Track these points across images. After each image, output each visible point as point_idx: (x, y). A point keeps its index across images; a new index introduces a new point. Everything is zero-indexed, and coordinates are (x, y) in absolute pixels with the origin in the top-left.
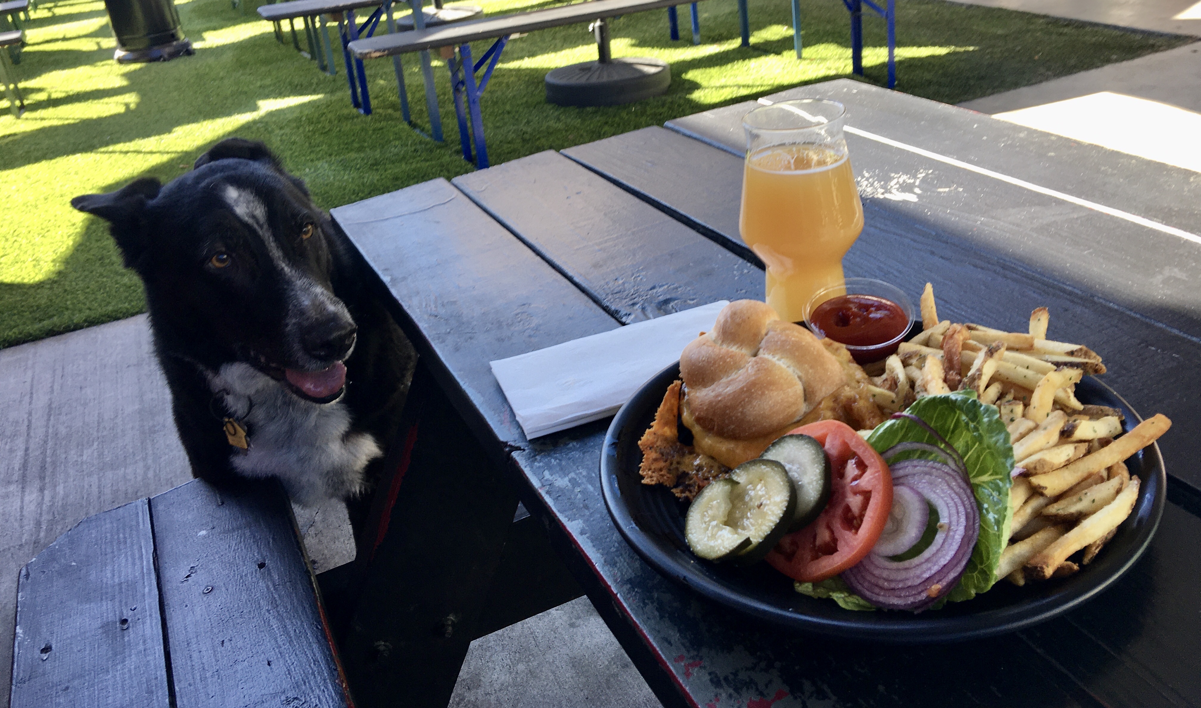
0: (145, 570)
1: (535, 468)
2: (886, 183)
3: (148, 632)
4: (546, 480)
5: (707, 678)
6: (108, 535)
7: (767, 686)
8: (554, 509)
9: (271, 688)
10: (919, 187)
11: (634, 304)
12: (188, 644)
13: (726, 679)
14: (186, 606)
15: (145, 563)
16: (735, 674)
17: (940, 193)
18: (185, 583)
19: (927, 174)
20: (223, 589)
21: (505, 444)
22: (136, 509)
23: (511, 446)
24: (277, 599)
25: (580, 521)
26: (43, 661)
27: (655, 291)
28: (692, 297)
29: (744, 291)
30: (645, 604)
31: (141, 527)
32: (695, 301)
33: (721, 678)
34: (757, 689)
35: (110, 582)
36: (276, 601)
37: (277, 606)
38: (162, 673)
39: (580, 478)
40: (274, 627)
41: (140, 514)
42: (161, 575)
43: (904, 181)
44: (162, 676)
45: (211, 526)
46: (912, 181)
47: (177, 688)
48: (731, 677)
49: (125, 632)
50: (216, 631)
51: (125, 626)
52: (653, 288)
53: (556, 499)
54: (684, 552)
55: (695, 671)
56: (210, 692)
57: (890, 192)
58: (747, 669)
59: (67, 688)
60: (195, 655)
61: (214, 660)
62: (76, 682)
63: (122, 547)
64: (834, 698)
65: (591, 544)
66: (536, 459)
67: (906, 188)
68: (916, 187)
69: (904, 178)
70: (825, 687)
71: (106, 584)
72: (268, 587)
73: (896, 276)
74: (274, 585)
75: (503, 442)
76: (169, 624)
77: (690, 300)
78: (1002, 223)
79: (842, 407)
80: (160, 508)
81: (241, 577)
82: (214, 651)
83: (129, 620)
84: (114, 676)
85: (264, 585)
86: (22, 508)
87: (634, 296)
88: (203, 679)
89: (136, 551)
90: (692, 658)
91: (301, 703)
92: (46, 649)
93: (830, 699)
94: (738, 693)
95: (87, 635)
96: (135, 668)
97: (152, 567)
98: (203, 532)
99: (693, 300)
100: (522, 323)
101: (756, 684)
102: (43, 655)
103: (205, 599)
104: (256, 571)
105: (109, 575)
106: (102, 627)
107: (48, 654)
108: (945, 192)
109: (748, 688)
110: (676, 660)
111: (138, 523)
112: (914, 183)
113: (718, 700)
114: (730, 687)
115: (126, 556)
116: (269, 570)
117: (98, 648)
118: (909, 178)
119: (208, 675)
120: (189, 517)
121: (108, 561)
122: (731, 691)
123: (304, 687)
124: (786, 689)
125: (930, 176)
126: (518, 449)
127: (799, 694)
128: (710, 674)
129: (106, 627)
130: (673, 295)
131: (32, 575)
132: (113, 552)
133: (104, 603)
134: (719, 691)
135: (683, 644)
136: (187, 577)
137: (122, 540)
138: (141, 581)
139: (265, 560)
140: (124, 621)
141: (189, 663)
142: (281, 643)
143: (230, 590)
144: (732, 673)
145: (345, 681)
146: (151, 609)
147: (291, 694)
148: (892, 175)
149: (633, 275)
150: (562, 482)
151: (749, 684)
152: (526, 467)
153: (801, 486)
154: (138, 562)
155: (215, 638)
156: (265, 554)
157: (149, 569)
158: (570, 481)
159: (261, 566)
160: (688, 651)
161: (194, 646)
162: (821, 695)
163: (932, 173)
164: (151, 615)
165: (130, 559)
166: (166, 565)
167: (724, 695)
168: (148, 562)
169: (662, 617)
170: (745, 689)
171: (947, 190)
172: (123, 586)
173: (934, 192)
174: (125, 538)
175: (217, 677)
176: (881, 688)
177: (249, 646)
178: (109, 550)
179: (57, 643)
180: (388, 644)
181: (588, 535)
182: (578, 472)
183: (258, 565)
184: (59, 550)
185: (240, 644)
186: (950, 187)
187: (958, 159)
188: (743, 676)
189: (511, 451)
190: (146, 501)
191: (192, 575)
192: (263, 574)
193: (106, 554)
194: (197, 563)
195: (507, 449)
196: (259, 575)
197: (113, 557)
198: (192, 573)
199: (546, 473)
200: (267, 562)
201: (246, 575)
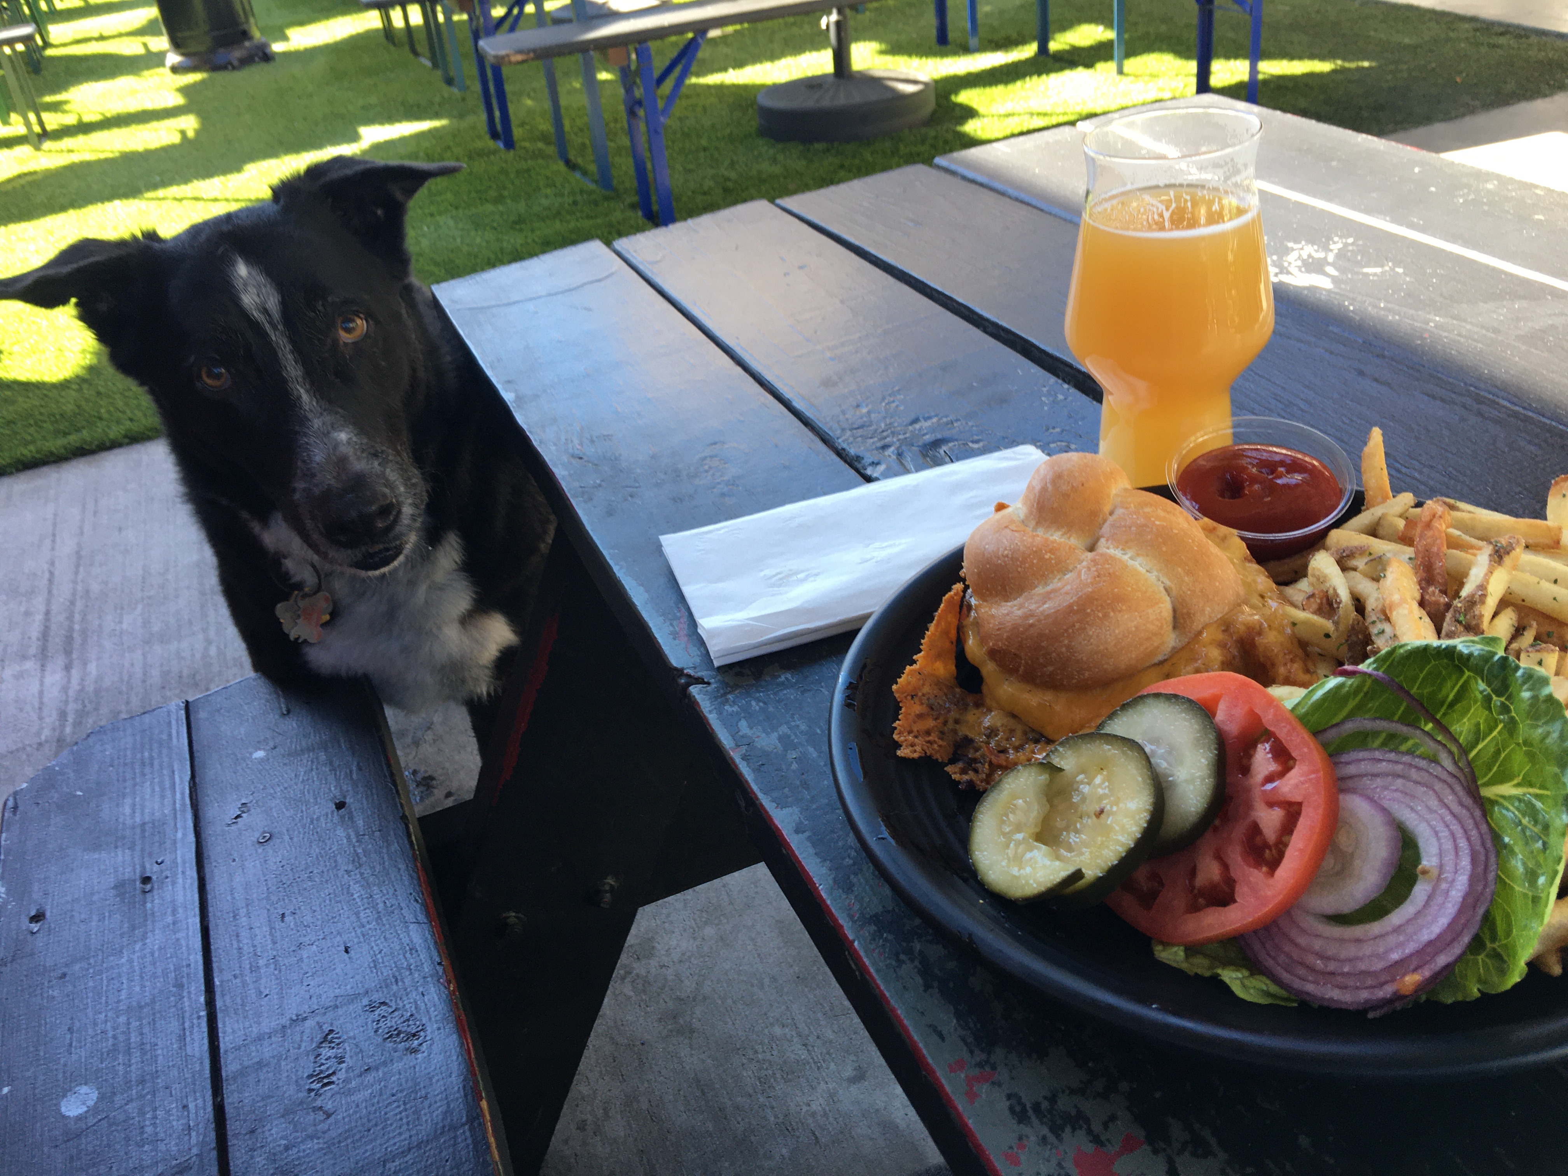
0: (178, 806)
1: (725, 713)
2: (1280, 258)
3: (180, 898)
4: (742, 737)
5: (1004, 1105)
6: (129, 753)
7: (1106, 1126)
8: (755, 787)
9: (348, 987)
10: (1333, 265)
11: (885, 447)
12: (234, 917)
13: (1036, 1107)
14: (234, 860)
15: (178, 796)
16: (1052, 1099)
17: (1367, 275)
18: (234, 827)
19: (1346, 245)
20: (287, 838)
21: (680, 672)
22: (169, 716)
23: (689, 676)
24: (361, 856)
25: (796, 810)
26: (33, 933)
27: (917, 426)
28: (976, 438)
29: (1058, 430)
30: (900, 962)
31: (175, 741)
32: (981, 444)
33: (1028, 1106)
34: (1089, 1132)
35: (129, 822)
36: (359, 858)
37: (361, 865)
38: (198, 958)
39: (795, 735)
40: (355, 896)
41: (174, 722)
42: (201, 813)
43: (1310, 256)
44: (196, 962)
45: (271, 744)
46: (1321, 255)
47: (217, 982)
48: (1045, 1105)
49: (148, 895)
50: (274, 898)
51: (148, 887)
52: (916, 421)
53: (757, 770)
54: (965, 881)
55: (984, 1089)
56: (262, 989)
57: (1288, 273)
58: (1072, 1092)
59: (64, 975)
60: (244, 934)
61: (269, 942)
62: (77, 967)
63: (147, 770)
64: (1222, 1156)
65: (811, 851)
66: (727, 700)
67: (1313, 266)
68: (1329, 264)
69: (1309, 250)
70: (1207, 1133)
71: (124, 824)
72: (348, 838)
73: (1302, 410)
74: (357, 835)
75: (676, 669)
76: (209, 887)
77: (973, 442)
78: (1468, 327)
79: (1237, 641)
80: (201, 715)
81: (312, 822)
82: (271, 929)
83: (154, 878)
84: (130, 961)
85: (343, 834)
86: (41, 693)
87: (885, 434)
88: (255, 969)
89: (167, 778)
90: (980, 1065)
91: (390, 1010)
92: (38, 917)
93: (1215, 1156)
94: (1058, 1137)
95: (95, 898)
96: (160, 949)
97: (188, 801)
98: (260, 754)
99: (977, 442)
100: (711, 472)
101: (1087, 1121)
102: (33, 925)
103: (260, 851)
104: (333, 812)
105: (128, 810)
106: (115, 887)
107: (39, 924)
108: (1375, 274)
109: (1074, 1130)
110: (952, 1069)
111: (170, 735)
112: (1325, 258)
113: (1022, 1147)
114: (1042, 1123)
115: (152, 783)
116: (350, 813)
117: (110, 916)
118: (1317, 251)
119: (261, 962)
120: (242, 730)
121: (128, 790)
122: (1045, 1131)
123: (395, 987)
124: (1141, 1134)
125: (1350, 248)
126: (699, 681)
127: (1162, 1145)
128: (1009, 1097)
129: (120, 887)
130: (947, 434)
131: (21, 808)
132: (134, 779)
133: (120, 853)
134: (1026, 1130)
135: (963, 1039)
136: (236, 818)
137: (147, 761)
138: (172, 823)
139: (345, 797)
140: (146, 880)
141: (235, 946)
142: (364, 921)
143: (295, 839)
144: (1045, 1098)
145: (453, 981)
146: (184, 862)
147: (377, 997)
148: (1290, 245)
149: (883, 399)
150: (767, 741)
151: (1077, 1120)
152: (710, 712)
153: (1172, 785)
154: (168, 793)
155: (272, 909)
156: (345, 788)
157: (183, 805)
158: (780, 739)
159: (340, 806)
160: (972, 1052)
161: (244, 921)
162: (1201, 1150)
163: (1352, 244)
164: (183, 873)
165: (157, 789)
166: (208, 800)
167: (1033, 1138)
168: (183, 794)
169: (927, 987)
170: (1068, 1130)
171: (1378, 270)
172: (148, 827)
173: (1358, 273)
174: (151, 758)
175: (272, 966)
176: (1304, 1141)
177: (319, 923)
178: (128, 776)
179: (52, 908)
180: (521, 915)
181: (807, 834)
182: (793, 724)
183: (336, 804)
184: (61, 773)
185: (308, 919)
186: (1382, 266)
187: (1394, 221)
188: (1065, 1103)
189: (689, 685)
190: (183, 705)
191: (244, 815)
192: (342, 817)
193: (125, 781)
194: (251, 798)
195: (683, 681)
196: (336, 818)
197: (135, 785)
198: (243, 812)
199: (743, 724)
200: (347, 801)
201: (318, 819)
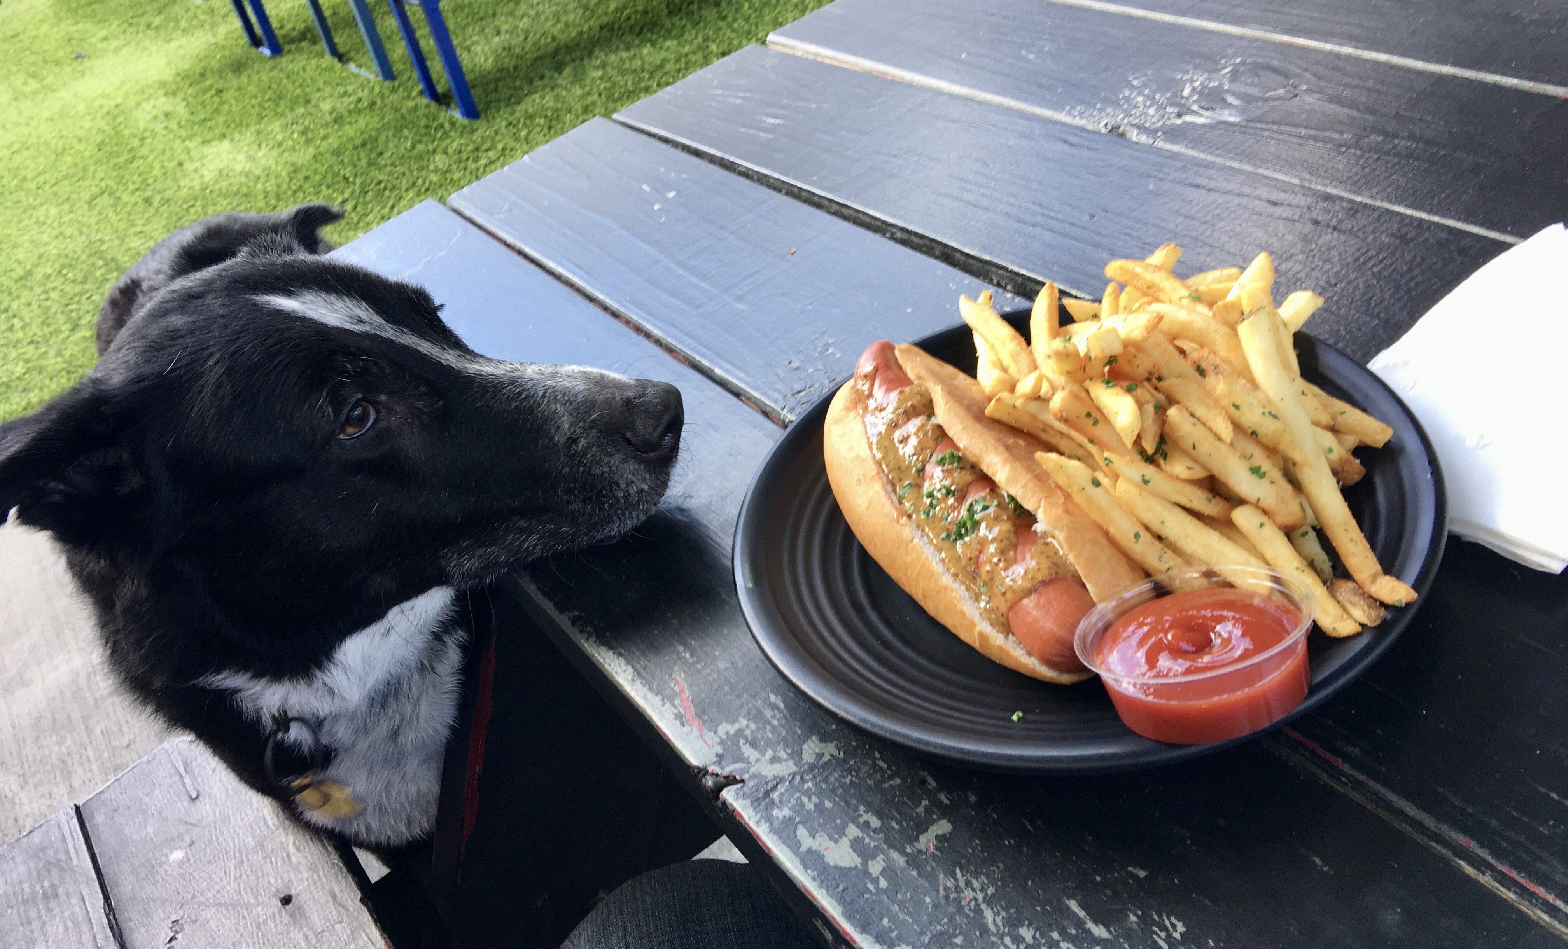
0: (98, 941)
1: (776, 823)
4: (807, 852)
6: (26, 886)
8: (846, 924)
10: (1232, 92)
15: (96, 925)
21: (703, 771)
22: (60, 828)
23: (715, 776)
31: (74, 860)
39: (869, 836)
41: (68, 838)
42: (128, 944)
43: (1203, 86)
45: (188, 839)
53: (841, 896)
63: (52, 904)
66: (772, 802)
68: (1227, 93)
72: (306, 936)
74: (316, 932)
75: (696, 768)
80: (98, 820)
81: (259, 925)
85: (299, 937)
89: (78, 909)
97: (109, 931)
98: (177, 855)
104: (280, 911)
111: (67, 852)
115: (63, 919)
116: (300, 907)
120: (150, 829)
121: (36, 934)
126: (730, 780)
132: (40, 917)
136: (170, 941)
137: (50, 892)
139: (289, 888)
150: (839, 853)
152: (759, 824)
154: (85, 928)
156: (286, 876)
158: (853, 846)
159: (287, 900)
165: (70, 922)
166: (131, 924)
168: (100, 921)
174: (54, 887)
178: (33, 914)
182: (861, 820)
183: (282, 899)
189: (719, 788)
190: (73, 813)
191: (179, 936)
192: (292, 915)
193: (29, 923)
194: (181, 912)
195: (709, 782)
196: (286, 918)
197: (44, 924)
198: (177, 932)
199: (802, 832)
200: (293, 892)
201: (265, 922)
